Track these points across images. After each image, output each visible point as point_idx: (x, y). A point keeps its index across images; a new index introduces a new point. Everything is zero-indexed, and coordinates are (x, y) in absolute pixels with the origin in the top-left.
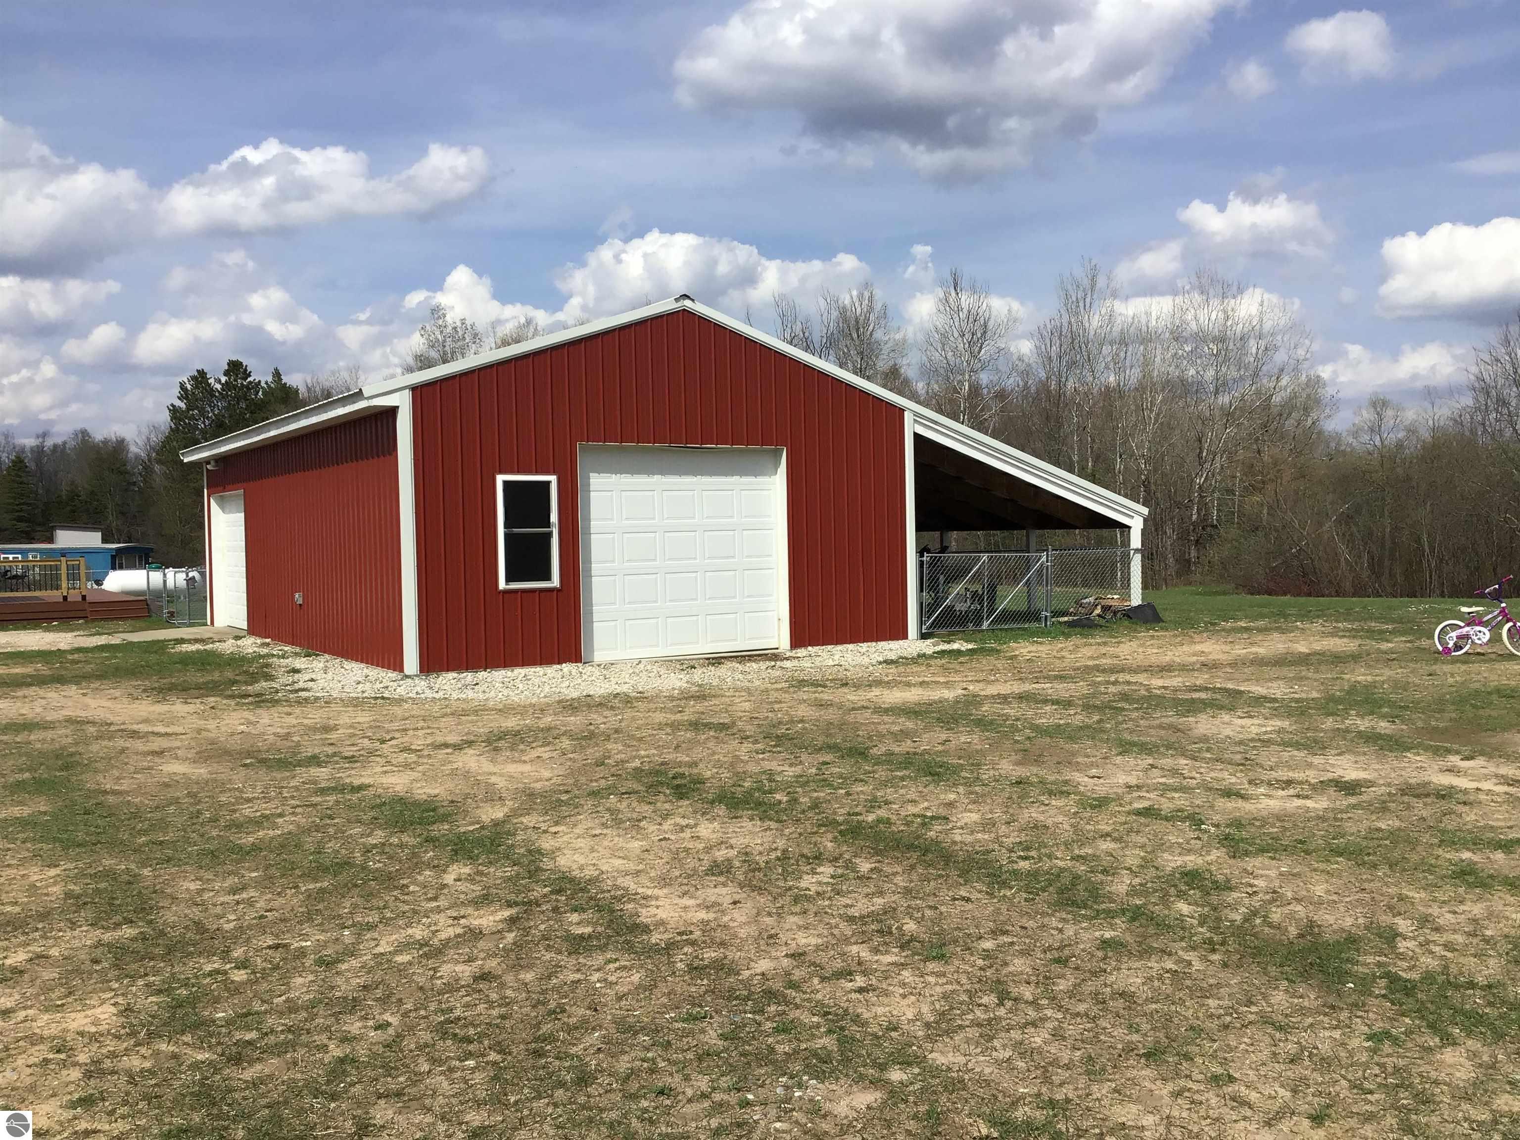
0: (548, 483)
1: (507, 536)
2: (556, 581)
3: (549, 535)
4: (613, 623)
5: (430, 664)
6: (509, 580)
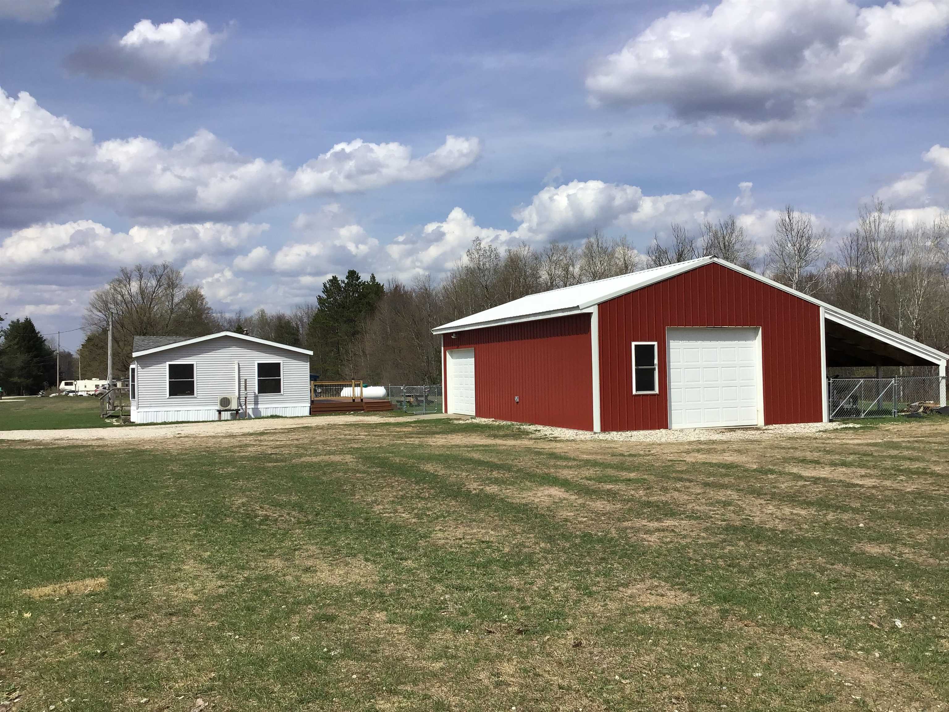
0: (653, 346)
1: (637, 370)
2: (657, 391)
3: (654, 369)
4: (680, 411)
5: (605, 428)
6: (637, 390)
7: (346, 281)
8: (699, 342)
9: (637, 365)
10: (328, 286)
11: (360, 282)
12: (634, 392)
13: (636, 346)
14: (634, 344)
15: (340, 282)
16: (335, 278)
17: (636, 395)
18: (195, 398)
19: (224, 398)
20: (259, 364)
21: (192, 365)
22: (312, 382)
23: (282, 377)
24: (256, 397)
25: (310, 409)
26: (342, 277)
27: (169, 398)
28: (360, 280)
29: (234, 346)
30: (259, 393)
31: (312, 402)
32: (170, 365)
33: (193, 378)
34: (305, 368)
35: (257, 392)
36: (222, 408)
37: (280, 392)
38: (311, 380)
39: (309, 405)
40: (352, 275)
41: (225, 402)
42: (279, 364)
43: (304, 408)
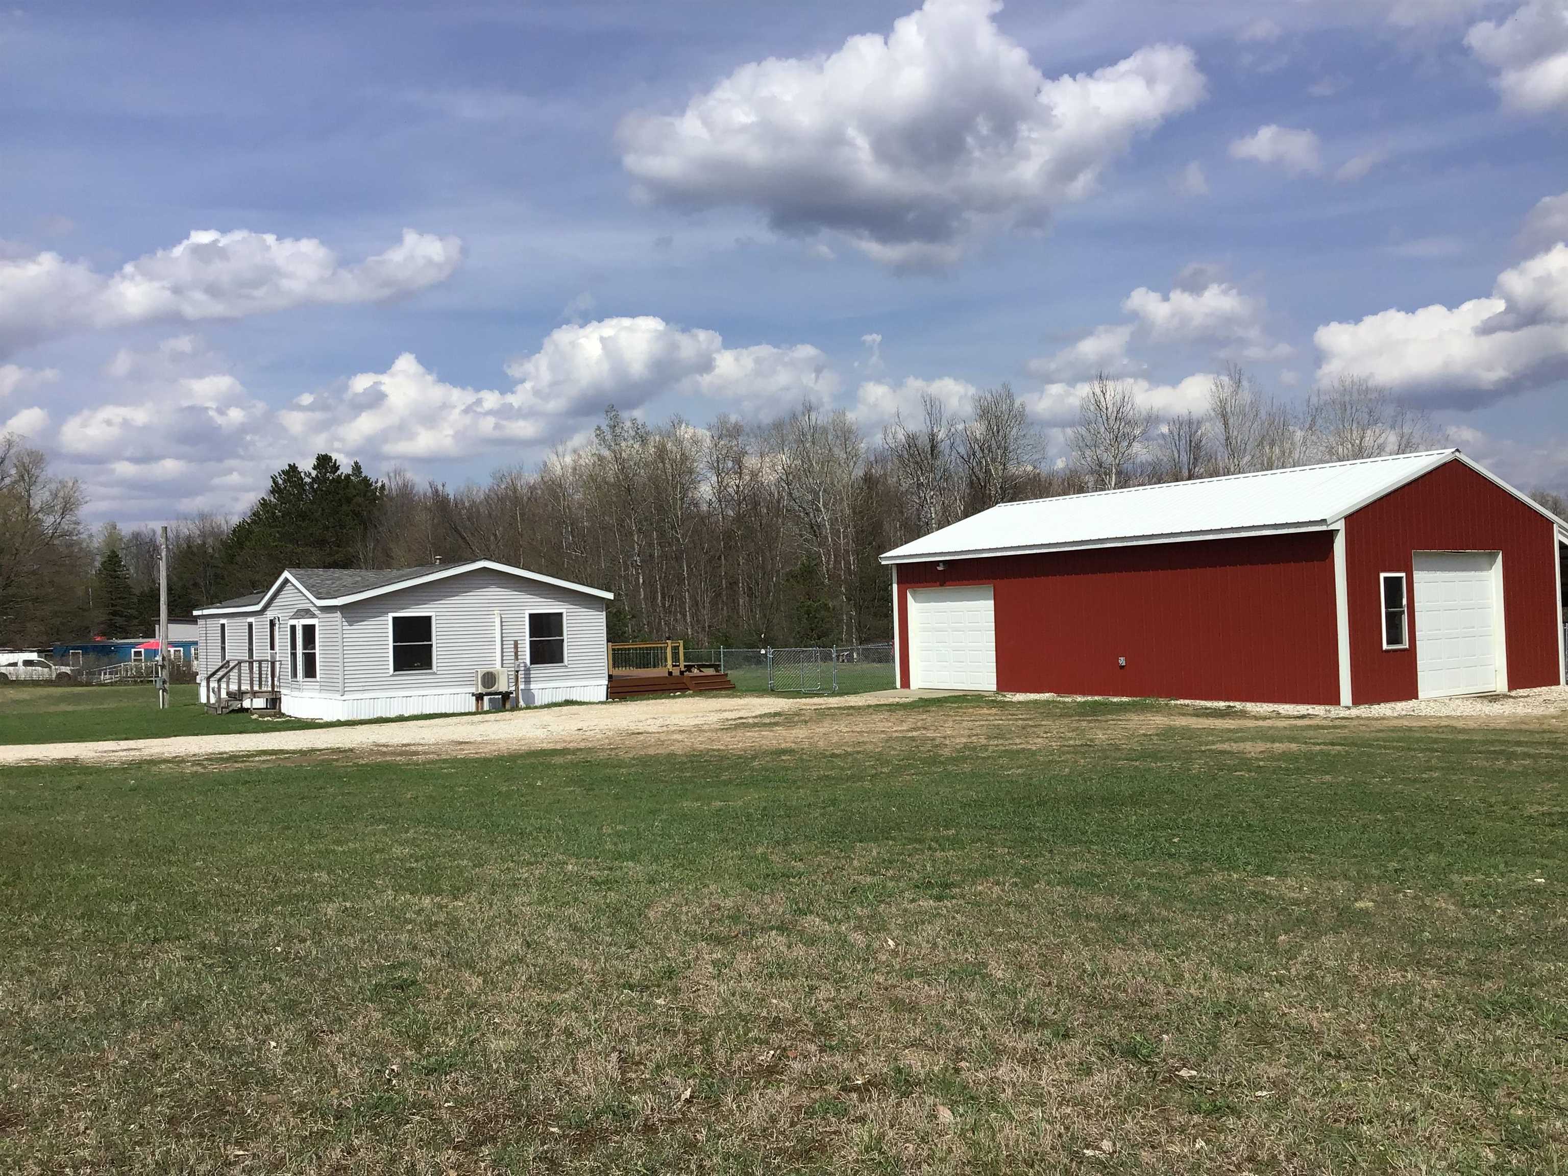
0: (1402, 578)
1: (1386, 614)
2: (1406, 645)
3: (1403, 612)
5: (1358, 700)
6: (1388, 643)
7: (314, 473)
8: (1438, 574)
9: (1386, 608)
10: (280, 482)
11: (340, 476)
12: (1385, 646)
13: (1386, 579)
14: (1383, 575)
15: (302, 475)
16: (293, 468)
17: (1387, 651)
18: (434, 674)
19: (488, 673)
20: (531, 616)
21: (429, 618)
22: (610, 644)
23: (565, 637)
24: (527, 670)
25: (608, 688)
26: (307, 465)
27: (393, 676)
28: (339, 472)
29: (492, 584)
30: (531, 664)
31: (610, 677)
32: (395, 619)
33: (430, 640)
34: (598, 621)
35: (528, 662)
36: (484, 691)
37: (562, 662)
38: (608, 641)
39: (606, 683)
40: (324, 462)
41: (489, 679)
42: (561, 614)
43: (598, 689)
